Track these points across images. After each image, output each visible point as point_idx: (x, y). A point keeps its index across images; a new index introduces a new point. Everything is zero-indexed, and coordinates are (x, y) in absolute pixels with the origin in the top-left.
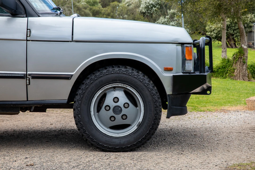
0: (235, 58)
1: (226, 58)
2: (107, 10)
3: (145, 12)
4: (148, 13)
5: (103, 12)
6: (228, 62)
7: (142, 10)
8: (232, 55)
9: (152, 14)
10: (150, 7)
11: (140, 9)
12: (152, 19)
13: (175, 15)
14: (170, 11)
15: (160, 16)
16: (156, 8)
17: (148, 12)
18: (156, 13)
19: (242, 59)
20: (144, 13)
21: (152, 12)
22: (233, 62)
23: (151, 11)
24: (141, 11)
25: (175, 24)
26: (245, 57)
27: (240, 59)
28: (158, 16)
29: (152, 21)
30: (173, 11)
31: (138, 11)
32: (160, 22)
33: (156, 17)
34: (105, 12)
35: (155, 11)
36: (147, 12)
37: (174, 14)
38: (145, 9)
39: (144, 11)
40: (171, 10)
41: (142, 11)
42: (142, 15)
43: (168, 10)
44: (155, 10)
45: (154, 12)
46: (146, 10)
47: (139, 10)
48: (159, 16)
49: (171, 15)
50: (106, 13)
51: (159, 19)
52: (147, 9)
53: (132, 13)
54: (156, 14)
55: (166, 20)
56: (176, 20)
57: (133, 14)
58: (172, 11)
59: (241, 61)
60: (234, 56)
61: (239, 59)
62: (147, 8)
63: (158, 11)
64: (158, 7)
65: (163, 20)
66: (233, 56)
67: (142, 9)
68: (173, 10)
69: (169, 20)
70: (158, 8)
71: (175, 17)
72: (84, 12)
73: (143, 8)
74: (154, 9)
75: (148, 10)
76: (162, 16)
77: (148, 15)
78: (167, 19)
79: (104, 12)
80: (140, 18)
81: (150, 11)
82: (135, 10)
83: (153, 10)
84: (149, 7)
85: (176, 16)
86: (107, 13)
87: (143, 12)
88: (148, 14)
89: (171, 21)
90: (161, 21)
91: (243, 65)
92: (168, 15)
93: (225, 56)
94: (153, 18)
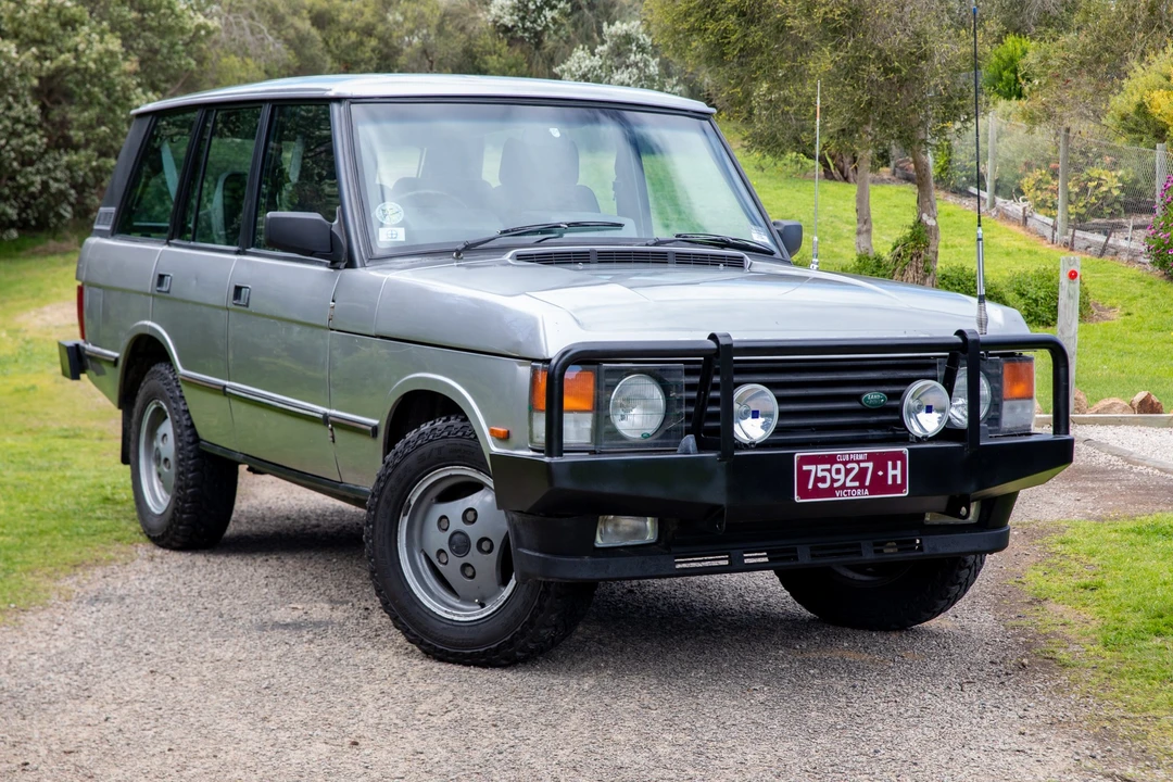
0: (899, 255)
1: (871, 255)
2: (362, 14)
3: (513, 27)
4: (525, 30)
5: (346, 19)
6: (879, 267)
7: (500, 17)
8: (891, 247)
9: (538, 36)
10: (534, 7)
11: (494, 11)
12: (541, 55)
13: (631, 44)
14: (613, 29)
15: (570, 43)
16: (555, 13)
17: (523, 25)
18: (556, 32)
19: (922, 258)
20: (507, 29)
21: (539, 25)
22: (895, 270)
23: (535, 22)
24: (495, 22)
25: (630, 78)
26: (930, 254)
27: (915, 259)
28: (562, 43)
29: (541, 60)
30: (625, 26)
31: (487, 21)
32: (573, 69)
33: (556, 48)
34: (352, 20)
35: (551, 25)
36: (520, 25)
37: (628, 38)
38: (512, 15)
39: (508, 20)
40: (617, 23)
41: (501, 22)
42: (501, 35)
43: (605, 24)
44: (553, 18)
45: (547, 26)
46: (516, 18)
47: (489, 17)
48: (566, 42)
49: (615, 44)
50: (357, 24)
51: (570, 55)
52: (521, 14)
53: (460, 26)
54: (555, 37)
55: (597, 61)
56: (636, 64)
57: (463, 29)
58: (619, 28)
59: (917, 267)
60: (898, 249)
61: (912, 259)
62: (519, 11)
63: (563, 25)
64: (564, 8)
65: (587, 62)
66: (895, 248)
67: (501, 14)
68: (623, 22)
69: (609, 63)
70: (564, 13)
71: (631, 50)
72: (296, 29)
73: (506, 10)
74: (548, 13)
75: (523, 19)
76: (581, 47)
77: (522, 37)
78: (601, 57)
79: (350, 19)
80: (492, 49)
81: (531, 22)
82: (471, 15)
83: (545, 16)
84: (527, 6)
85: (635, 48)
86: (363, 25)
87: (506, 27)
88: (526, 35)
89: (617, 68)
90: (577, 65)
91: (925, 277)
92: (603, 42)
93: (867, 246)
94: (546, 50)
